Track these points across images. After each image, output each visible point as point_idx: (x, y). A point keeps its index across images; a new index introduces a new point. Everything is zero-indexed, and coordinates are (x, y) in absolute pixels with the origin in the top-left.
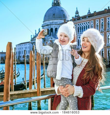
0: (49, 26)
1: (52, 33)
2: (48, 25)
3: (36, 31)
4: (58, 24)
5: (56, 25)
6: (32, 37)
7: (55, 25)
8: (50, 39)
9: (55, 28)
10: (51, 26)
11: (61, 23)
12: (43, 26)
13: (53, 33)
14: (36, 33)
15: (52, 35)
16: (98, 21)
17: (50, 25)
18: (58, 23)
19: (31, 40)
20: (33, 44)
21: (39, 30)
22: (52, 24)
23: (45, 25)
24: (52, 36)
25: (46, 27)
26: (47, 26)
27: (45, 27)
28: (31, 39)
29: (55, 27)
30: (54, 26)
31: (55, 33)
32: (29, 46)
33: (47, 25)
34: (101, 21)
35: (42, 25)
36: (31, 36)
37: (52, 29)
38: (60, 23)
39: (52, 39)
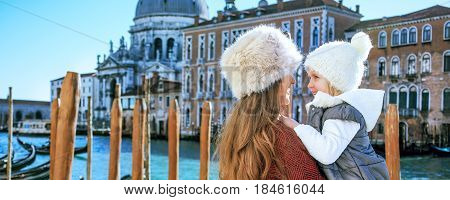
0: (151, 32)
1: (158, 52)
2: (147, 29)
3: (111, 43)
4: (177, 29)
5: (171, 29)
6: (102, 60)
7: (169, 29)
8: (154, 69)
9: (169, 37)
10: (157, 32)
11: (185, 25)
12: (132, 32)
13: (161, 52)
14: (111, 51)
15: (158, 56)
16: (288, 26)
17: (155, 29)
18: (178, 25)
19: (98, 69)
20: (101, 81)
21: (122, 40)
22: (159, 27)
23: (139, 28)
24: (158, 59)
25: (142, 33)
26: (145, 33)
27: (139, 34)
28: (96, 66)
29: (167, 35)
30: (164, 32)
31: (168, 52)
32: (90, 84)
33: (144, 30)
34: (296, 25)
35: (129, 29)
36: (99, 56)
37: (158, 42)
38: (182, 25)
39: (158, 67)
